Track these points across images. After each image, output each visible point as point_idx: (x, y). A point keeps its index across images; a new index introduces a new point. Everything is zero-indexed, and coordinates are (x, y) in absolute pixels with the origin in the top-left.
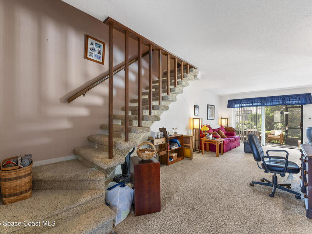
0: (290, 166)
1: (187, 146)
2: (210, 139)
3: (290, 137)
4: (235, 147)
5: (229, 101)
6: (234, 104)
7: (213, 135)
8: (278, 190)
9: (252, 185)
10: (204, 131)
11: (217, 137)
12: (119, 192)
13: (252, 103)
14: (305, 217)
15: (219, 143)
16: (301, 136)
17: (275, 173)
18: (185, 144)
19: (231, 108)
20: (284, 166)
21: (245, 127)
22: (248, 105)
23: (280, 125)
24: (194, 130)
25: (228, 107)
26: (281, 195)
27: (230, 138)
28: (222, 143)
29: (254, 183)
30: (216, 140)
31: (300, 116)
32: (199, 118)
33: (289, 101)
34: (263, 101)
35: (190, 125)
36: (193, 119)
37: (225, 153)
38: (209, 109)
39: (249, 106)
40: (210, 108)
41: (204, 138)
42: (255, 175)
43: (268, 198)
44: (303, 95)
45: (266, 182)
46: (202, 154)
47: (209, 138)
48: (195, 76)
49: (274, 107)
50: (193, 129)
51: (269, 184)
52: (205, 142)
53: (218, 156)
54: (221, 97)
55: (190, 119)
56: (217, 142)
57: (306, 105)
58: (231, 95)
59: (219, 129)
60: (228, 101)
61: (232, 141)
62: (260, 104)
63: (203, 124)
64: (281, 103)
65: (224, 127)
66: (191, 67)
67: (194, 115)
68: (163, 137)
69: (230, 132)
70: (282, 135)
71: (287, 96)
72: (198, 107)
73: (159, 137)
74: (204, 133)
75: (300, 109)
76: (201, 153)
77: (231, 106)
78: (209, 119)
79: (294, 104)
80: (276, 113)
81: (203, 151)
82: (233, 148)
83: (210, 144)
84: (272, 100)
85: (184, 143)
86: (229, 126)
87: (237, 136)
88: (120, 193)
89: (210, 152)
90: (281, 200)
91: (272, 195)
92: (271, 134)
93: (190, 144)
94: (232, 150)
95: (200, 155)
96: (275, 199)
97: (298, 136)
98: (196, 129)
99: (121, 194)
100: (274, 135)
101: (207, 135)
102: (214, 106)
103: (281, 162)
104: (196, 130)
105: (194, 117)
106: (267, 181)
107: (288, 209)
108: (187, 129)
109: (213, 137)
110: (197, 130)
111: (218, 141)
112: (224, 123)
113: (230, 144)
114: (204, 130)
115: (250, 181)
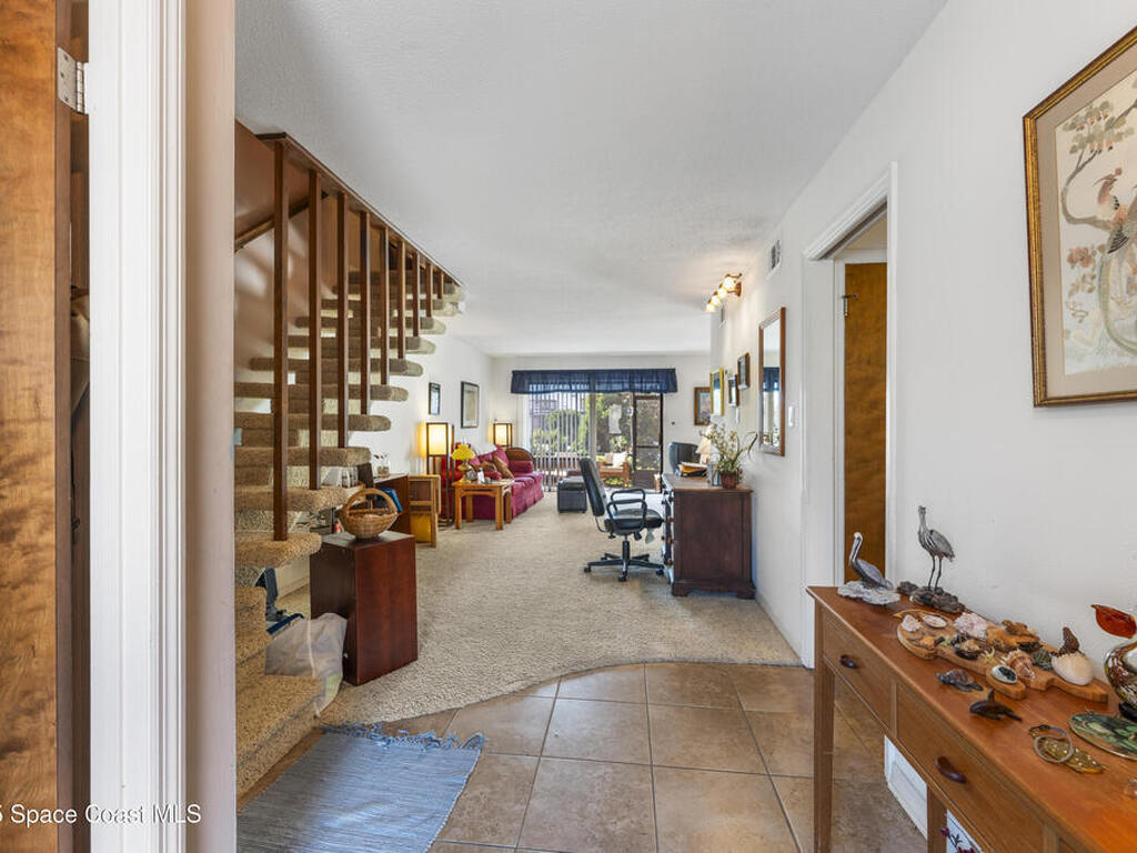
0: (649, 516)
1: (419, 508)
2: (479, 483)
3: (639, 468)
4: (535, 502)
5: (516, 374)
6: (526, 382)
7: (484, 471)
8: (633, 568)
9: (587, 570)
10: (459, 462)
11: (494, 477)
12: (309, 631)
13: (570, 384)
14: (670, 596)
15: (504, 492)
16: (659, 465)
17: (626, 535)
18: (413, 503)
19: (520, 395)
20: (641, 517)
21: (547, 447)
22: (561, 387)
23: (620, 439)
24: (431, 458)
25: (512, 391)
26: (636, 576)
27: (525, 479)
28: (509, 490)
29: (591, 564)
30: (495, 483)
31: (657, 417)
32: (447, 424)
33: (641, 382)
34: (592, 379)
35: (419, 447)
36: (428, 424)
37: (516, 520)
38: (466, 395)
39: (563, 391)
40: (469, 392)
41: (461, 481)
42: (589, 554)
43: (617, 584)
44: (663, 370)
45: (609, 559)
46: (458, 528)
47: (476, 480)
48: (455, 304)
49: (611, 395)
50: (428, 456)
51: (615, 561)
52: (465, 493)
53: (501, 528)
54: (494, 361)
55: (418, 425)
56: (498, 490)
57: (669, 394)
58: (519, 357)
59: (493, 453)
60: (511, 375)
61: (528, 486)
62: (586, 387)
63: (456, 441)
64: (627, 386)
65: (504, 449)
66: (449, 280)
67: (430, 412)
68: (359, 484)
69: (519, 462)
70: (625, 465)
71: (638, 371)
72: (438, 389)
73: (348, 481)
74: (460, 467)
75: (659, 402)
76: (454, 527)
77: (520, 389)
78: (465, 425)
79: (649, 392)
80: (612, 412)
81: (460, 521)
82: (531, 505)
83: (475, 497)
84: (609, 378)
85: (413, 499)
86: (514, 446)
87: (536, 473)
88: (311, 634)
89: (476, 522)
90: (637, 583)
91: (623, 579)
92: (605, 464)
93: (429, 500)
94: (529, 509)
95: (450, 531)
96: (628, 583)
97: (655, 466)
98: (434, 456)
99: (316, 636)
100: (611, 465)
101: (468, 474)
102: (476, 386)
103: (636, 512)
104: (434, 460)
105: (429, 419)
106: (611, 557)
107: (646, 592)
108: (412, 455)
109: (485, 476)
110: (437, 458)
111: (501, 487)
112: (502, 436)
113: (525, 492)
114: (461, 458)
115: (583, 564)
